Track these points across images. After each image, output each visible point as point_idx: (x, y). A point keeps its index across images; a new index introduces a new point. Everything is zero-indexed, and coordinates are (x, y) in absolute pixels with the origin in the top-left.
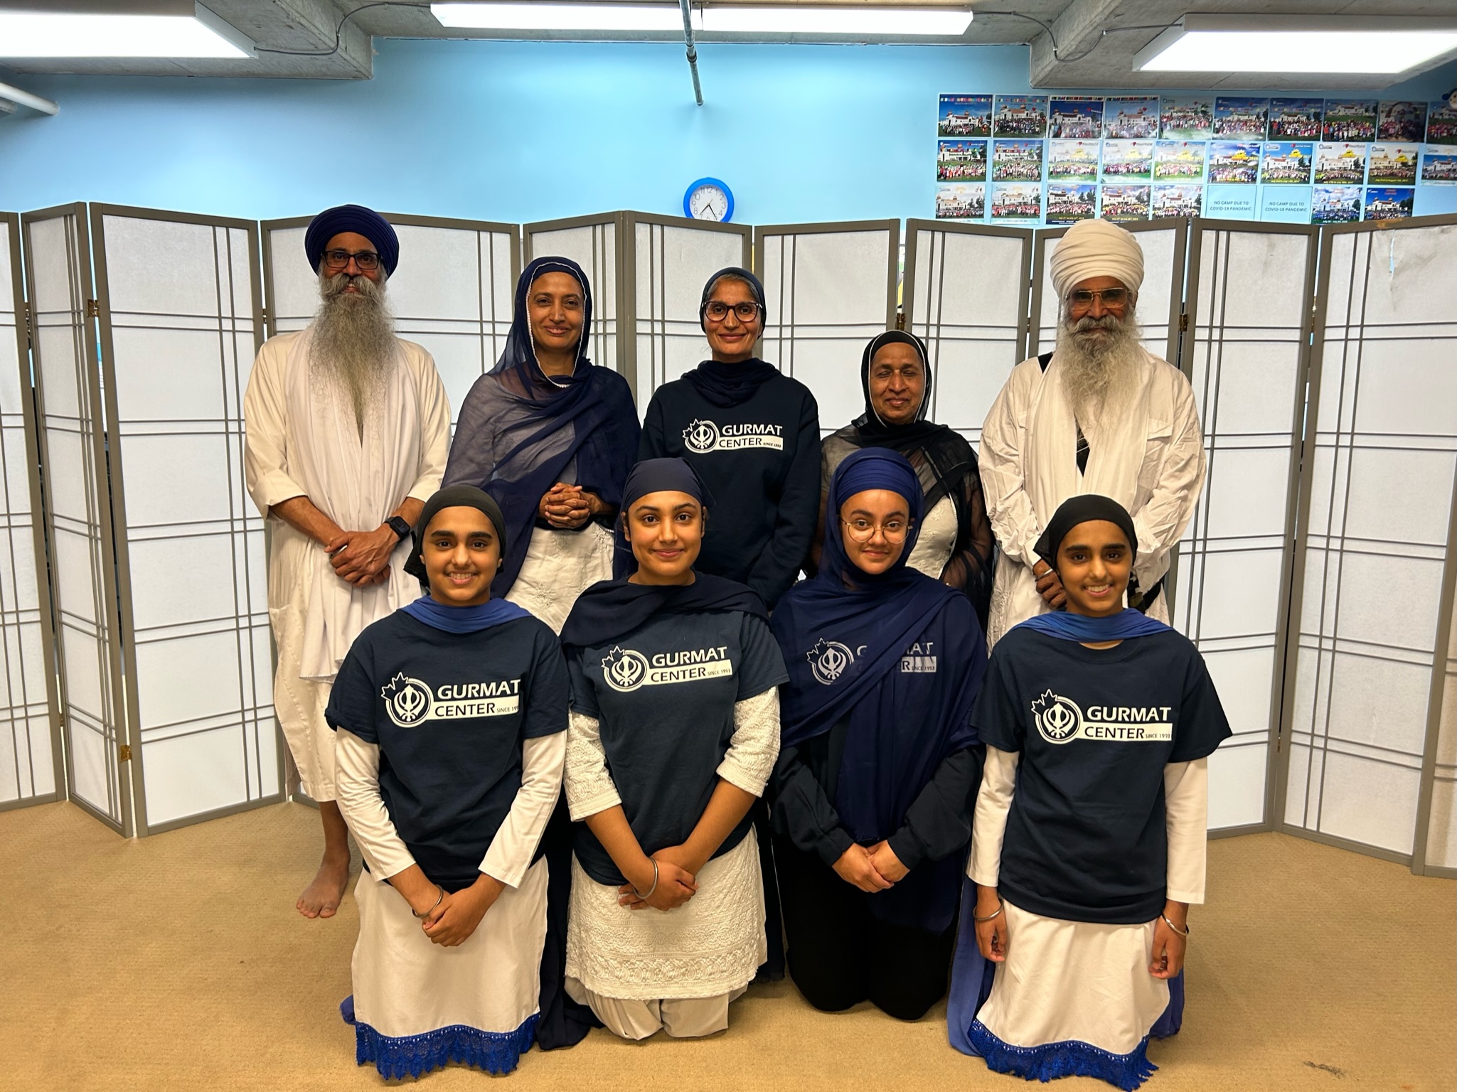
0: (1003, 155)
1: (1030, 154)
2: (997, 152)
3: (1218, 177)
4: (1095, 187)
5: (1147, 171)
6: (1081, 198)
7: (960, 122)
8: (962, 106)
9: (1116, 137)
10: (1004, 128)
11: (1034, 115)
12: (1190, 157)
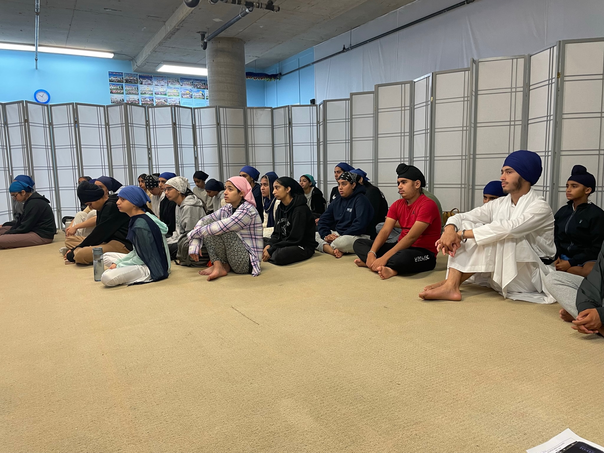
0: (128, 88)
1: (135, 88)
2: (126, 87)
3: (183, 97)
4: (153, 97)
5: (166, 94)
6: (150, 100)
7: (115, 79)
8: (115, 75)
9: (157, 85)
10: (127, 81)
11: (135, 78)
12: (176, 91)
